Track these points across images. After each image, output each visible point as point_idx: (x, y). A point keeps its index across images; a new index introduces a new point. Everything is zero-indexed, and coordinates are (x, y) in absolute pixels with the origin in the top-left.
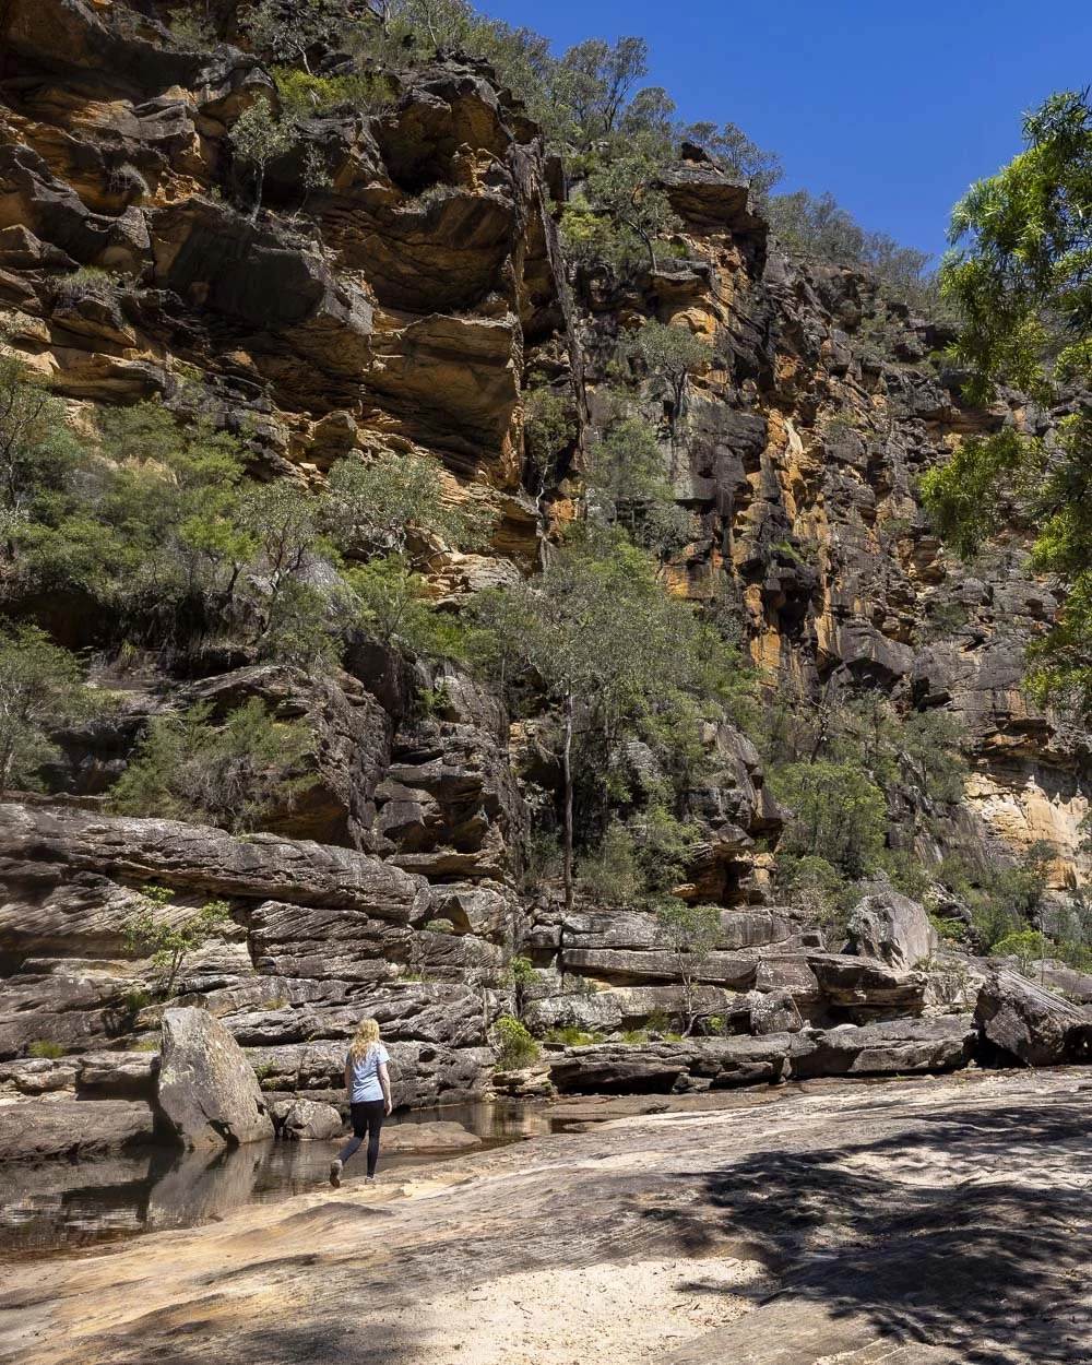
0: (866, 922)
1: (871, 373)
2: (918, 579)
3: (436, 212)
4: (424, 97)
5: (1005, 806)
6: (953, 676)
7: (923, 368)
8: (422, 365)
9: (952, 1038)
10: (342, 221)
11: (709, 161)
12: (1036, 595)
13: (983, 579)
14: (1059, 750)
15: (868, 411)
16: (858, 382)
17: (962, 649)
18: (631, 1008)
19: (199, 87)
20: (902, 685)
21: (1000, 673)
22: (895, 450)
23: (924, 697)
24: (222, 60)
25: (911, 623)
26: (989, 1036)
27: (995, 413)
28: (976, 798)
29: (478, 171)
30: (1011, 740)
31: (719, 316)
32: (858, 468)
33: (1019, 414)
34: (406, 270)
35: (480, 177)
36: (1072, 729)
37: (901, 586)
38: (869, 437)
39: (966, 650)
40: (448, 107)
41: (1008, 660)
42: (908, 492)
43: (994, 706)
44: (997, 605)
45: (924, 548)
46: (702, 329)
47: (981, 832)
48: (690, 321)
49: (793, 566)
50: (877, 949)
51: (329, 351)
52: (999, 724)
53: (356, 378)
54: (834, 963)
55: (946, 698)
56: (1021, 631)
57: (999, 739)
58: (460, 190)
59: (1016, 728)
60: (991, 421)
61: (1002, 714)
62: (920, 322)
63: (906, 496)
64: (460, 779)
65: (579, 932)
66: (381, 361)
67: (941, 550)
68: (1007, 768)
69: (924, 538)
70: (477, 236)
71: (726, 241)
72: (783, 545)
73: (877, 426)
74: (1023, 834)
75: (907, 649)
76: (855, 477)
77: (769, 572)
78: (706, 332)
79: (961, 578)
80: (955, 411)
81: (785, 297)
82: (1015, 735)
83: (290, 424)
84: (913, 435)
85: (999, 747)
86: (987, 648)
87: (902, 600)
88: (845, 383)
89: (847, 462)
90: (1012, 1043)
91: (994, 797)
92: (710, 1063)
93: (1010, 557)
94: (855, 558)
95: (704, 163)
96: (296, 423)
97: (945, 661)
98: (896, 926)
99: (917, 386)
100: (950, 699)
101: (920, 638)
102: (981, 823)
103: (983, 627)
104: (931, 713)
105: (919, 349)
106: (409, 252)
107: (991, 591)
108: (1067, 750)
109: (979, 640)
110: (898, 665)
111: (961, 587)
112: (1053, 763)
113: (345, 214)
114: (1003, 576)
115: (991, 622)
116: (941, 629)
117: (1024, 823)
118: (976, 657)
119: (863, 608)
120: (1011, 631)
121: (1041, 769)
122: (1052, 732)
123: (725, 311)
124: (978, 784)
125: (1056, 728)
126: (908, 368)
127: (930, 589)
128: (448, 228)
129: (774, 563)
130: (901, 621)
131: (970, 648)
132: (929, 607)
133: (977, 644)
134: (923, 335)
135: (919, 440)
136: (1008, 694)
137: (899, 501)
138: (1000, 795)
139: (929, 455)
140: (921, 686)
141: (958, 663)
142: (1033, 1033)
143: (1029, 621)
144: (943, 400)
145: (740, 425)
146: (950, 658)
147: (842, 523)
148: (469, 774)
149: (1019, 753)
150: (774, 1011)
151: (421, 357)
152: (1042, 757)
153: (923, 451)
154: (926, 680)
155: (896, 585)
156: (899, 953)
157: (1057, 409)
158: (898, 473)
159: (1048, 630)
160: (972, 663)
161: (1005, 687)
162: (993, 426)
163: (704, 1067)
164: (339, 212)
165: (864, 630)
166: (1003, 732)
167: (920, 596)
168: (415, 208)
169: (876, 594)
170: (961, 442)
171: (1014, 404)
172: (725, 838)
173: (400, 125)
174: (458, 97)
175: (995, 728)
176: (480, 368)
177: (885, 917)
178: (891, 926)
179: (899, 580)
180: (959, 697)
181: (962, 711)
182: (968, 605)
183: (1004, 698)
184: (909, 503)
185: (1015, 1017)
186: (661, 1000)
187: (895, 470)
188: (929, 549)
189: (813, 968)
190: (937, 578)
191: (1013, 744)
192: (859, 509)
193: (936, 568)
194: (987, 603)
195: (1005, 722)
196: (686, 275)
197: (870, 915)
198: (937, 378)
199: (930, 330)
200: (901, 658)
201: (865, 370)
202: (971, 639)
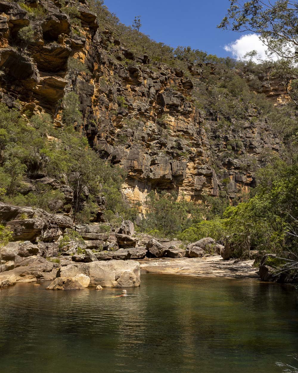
0: (124, 227)
1: (111, 64)
2: (115, 126)
3: (53, 49)
4: (54, 18)
5: (129, 191)
6: (122, 156)
7: (123, 63)
8: (45, 88)
9: (144, 252)
10: (32, 48)
11: (86, 4)
12: (144, 135)
13: (132, 129)
14: (144, 177)
15: (109, 76)
16: (107, 66)
17: (125, 148)
18: (88, 245)
19: (9, 14)
20: (110, 157)
21: (133, 156)
22: (114, 89)
23: (115, 161)
24: (16, 9)
25: (113, 139)
26: (150, 252)
27: (140, 81)
28: (123, 188)
29: (65, 40)
30: (134, 174)
31: (85, 54)
32: (106, 94)
33: (146, 81)
34: (42, 60)
35: (65, 42)
36: (147, 172)
37: (113, 129)
38: (108, 84)
39: (126, 149)
40: (59, 22)
41: (136, 153)
42: (117, 102)
43: (131, 165)
44: (134, 136)
45: (118, 118)
46: (82, 58)
47: (124, 197)
48: (79, 56)
49: (94, 127)
50: (126, 233)
51: (28, 84)
52: (131, 169)
53: (31, 90)
54: (121, 236)
55: (120, 161)
56: (139, 145)
57: (131, 173)
58: (61, 45)
59: (135, 171)
60: (138, 83)
61: (132, 167)
62: (123, 48)
63: (116, 103)
64: (68, 198)
65: (79, 229)
66: (38, 87)
67: (123, 119)
68: (131, 181)
69: (119, 115)
70: (61, 56)
71: (88, 30)
72: (93, 120)
73: (111, 81)
74: (133, 198)
75: (112, 147)
76: (105, 97)
77: (89, 128)
78: (82, 59)
79: (127, 128)
80: (130, 78)
81: (98, 45)
82: (135, 173)
83: (22, 105)
84: (118, 83)
85: (130, 175)
86: (131, 149)
87: (112, 133)
88: (105, 67)
89: (104, 92)
90: (155, 253)
91: (127, 188)
92: (116, 257)
93: (139, 123)
94: (103, 121)
95: (85, 5)
96: (23, 105)
97: (121, 151)
98: (130, 228)
99: (121, 69)
100: (121, 162)
101: (115, 144)
102: (124, 195)
103: (131, 143)
104: (116, 165)
105: (122, 57)
106: (43, 56)
107: (134, 133)
108: (145, 177)
109: (129, 146)
110: (110, 151)
111: (127, 131)
112: (141, 180)
113: (33, 47)
114: (137, 129)
115: (132, 141)
116: (121, 142)
117: (133, 195)
118: (128, 151)
119: (104, 135)
120: (137, 144)
121: (139, 181)
122: (143, 172)
123: (87, 52)
124: (125, 185)
125: (143, 171)
126: (119, 62)
127: (119, 130)
128: (55, 53)
129: (90, 126)
130: (111, 139)
131: (127, 148)
132: (118, 135)
133: (129, 147)
134: (124, 52)
135: (120, 85)
136: (134, 162)
137: (114, 104)
138: (129, 188)
139: (122, 90)
140: (114, 157)
141: (124, 152)
142: (159, 251)
143: (141, 142)
144: (127, 75)
145: (89, 88)
146: (122, 150)
147: (101, 110)
148: (70, 197)
149: (135, 177)
150: (114, 246)
151: (46, 86)
152: (140, 179)
153: (121, 89)
154: (116, 156)
155: (112, 128)
156: (130, 234)
157: (154, 81)
158: (115, 96)
159: (145, 145)
160: (127, 152)
161: (134, 160)
162: (139, 84)
163: (115, 257)
164: (31, 46)
165: (104, 142)
166: (132, 171)
167: (116, 131)
168: (48, 47)
169: (107, 131)
170: (130, 88)
171: (145, 78)
172: (101, 208)
173: (47, 24)
174: (62, 20)
175: (130, 170)
176: (58, 90)
177: (128, 226)
178: (129, 228)
179: (112, 127)
180: (123, 161)
181: (123, 165)
182: (128, 136)
183: (133, 163)
184: (116, 105)
185: (156, 248)
186: (93, 243)
187: (114, 95)
188: (120, 119)
189: (116, 237)
190: (121, 127)
191: (134, 175)
192: (105, 106)
193: (121, 124)
194: (132, 136)
195: (133, 169)
196: (79, 42)
197: (124, 225)
198: (127, 68)
199: (126, 51)
200: (111, 149)
201: (110, 63)
202: (127, 146)
